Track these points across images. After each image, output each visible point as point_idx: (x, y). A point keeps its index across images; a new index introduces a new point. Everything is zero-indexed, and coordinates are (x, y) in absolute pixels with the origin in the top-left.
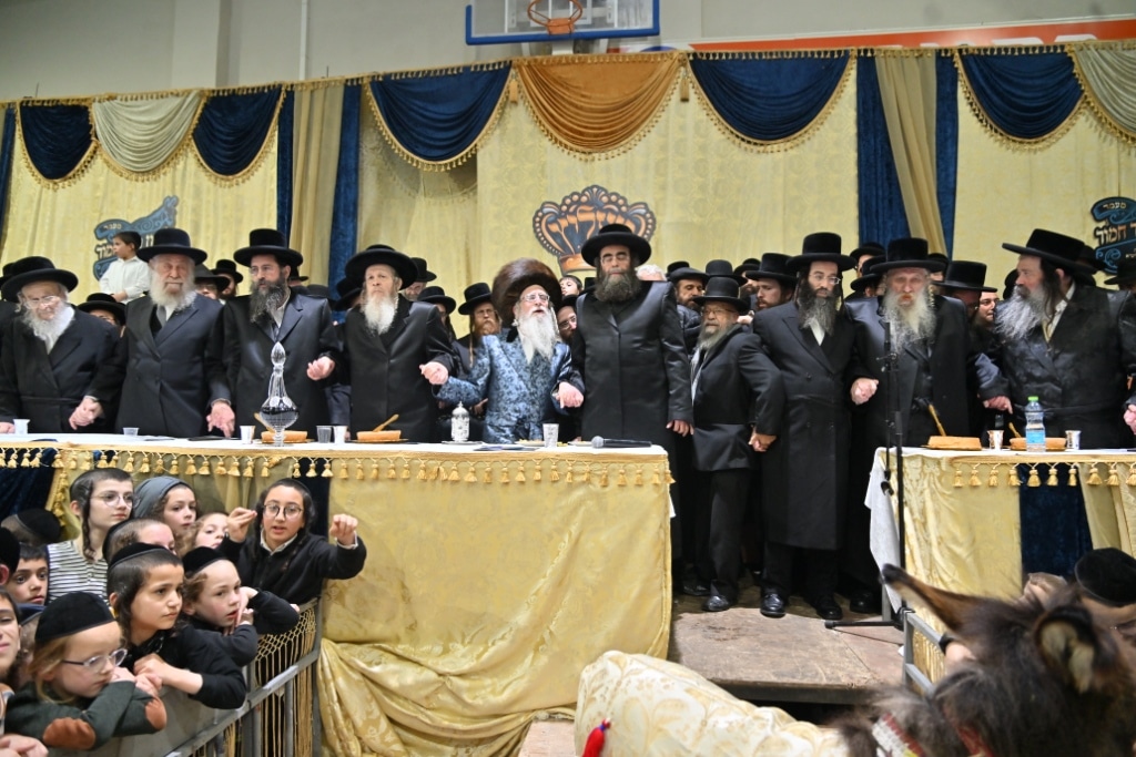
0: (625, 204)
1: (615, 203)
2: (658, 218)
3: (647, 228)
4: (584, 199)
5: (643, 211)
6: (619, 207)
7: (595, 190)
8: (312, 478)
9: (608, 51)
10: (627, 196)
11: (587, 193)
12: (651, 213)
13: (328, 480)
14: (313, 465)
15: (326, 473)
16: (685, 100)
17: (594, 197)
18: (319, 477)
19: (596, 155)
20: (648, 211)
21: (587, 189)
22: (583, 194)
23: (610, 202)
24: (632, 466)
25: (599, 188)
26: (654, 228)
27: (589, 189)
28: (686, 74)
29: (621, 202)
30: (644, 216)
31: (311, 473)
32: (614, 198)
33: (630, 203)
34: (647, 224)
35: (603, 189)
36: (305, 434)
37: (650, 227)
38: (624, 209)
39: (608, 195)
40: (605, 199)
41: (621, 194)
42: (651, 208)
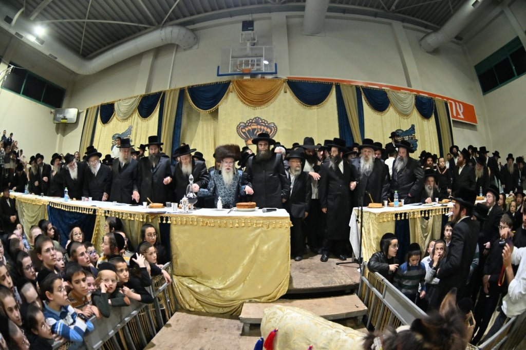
0: (267, 123)
1: (264, 123)
2: (278, 128)
3: (274, 131)
4: (254, 121)
5: (273, 125)
6: (265, 124)
7: (257, 118)
8: (165, 223)
9: (261, 78)
10: (268, 120)
13: (170, 224)
14: (164, 219)
15: (169, 222)
16: (286, 92)
17: (257, 121)
18: (166, 223)
19: (258, 108)
20: (275, 125)
22: (253, 120)
23: (262, 122)
24: (278, 221)
25: (259, 118)
26: (277, 131)
27: (255, 118)
28: (286, 85)
29: (266, 122)
30: (273, 127)
31: (164, 222)
32: (263, 121)
33: (269, 123)
34: (274, 129)
36: (162, 204)
38: (267, 124)
39: (261, 120)
40: (260, 121)
41: (266, 120)
42: (276, 124)
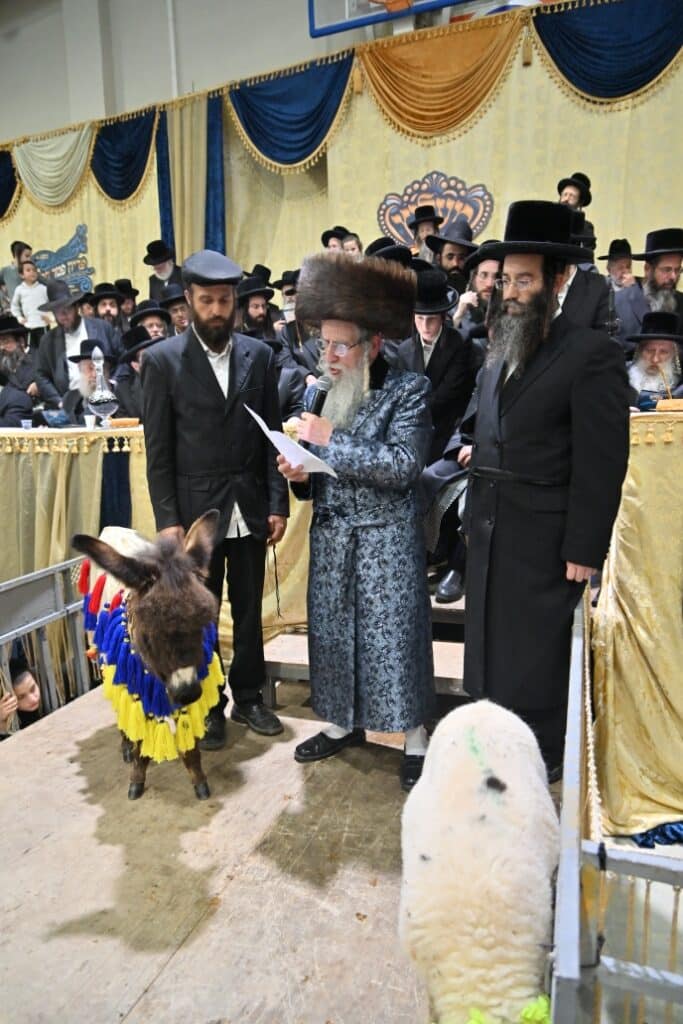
0: (464, 189)
1: (454, 188)
2: (496, 199)
3: (485, 211)
4: (424, 187)
5: (481, 193)
6: (458, 191)
7: (435, 176)
9: (452, 20)
10: (465, 180)
11: (427, 180)
12: (490, 195)
16: (527, 64)
17: (434, 183)
19: (437, 139)
20: (487, 193)
21: (427, 177)
22: (423, 182)
23: (449, 187)
25: (440, 174)
26: (492, 210)
27: (429, 176)
28: (529, 33)
29: (460, 186)
30: (482, 198)
32: (452, 183)
33: (468, 186)
34: (485, 206)
35: (442, 175)
37: (488, 209)
38: (462, 193)
39: (447, 180)
40: (444, 185)
41: (460, 177)
42: (489, 190)
